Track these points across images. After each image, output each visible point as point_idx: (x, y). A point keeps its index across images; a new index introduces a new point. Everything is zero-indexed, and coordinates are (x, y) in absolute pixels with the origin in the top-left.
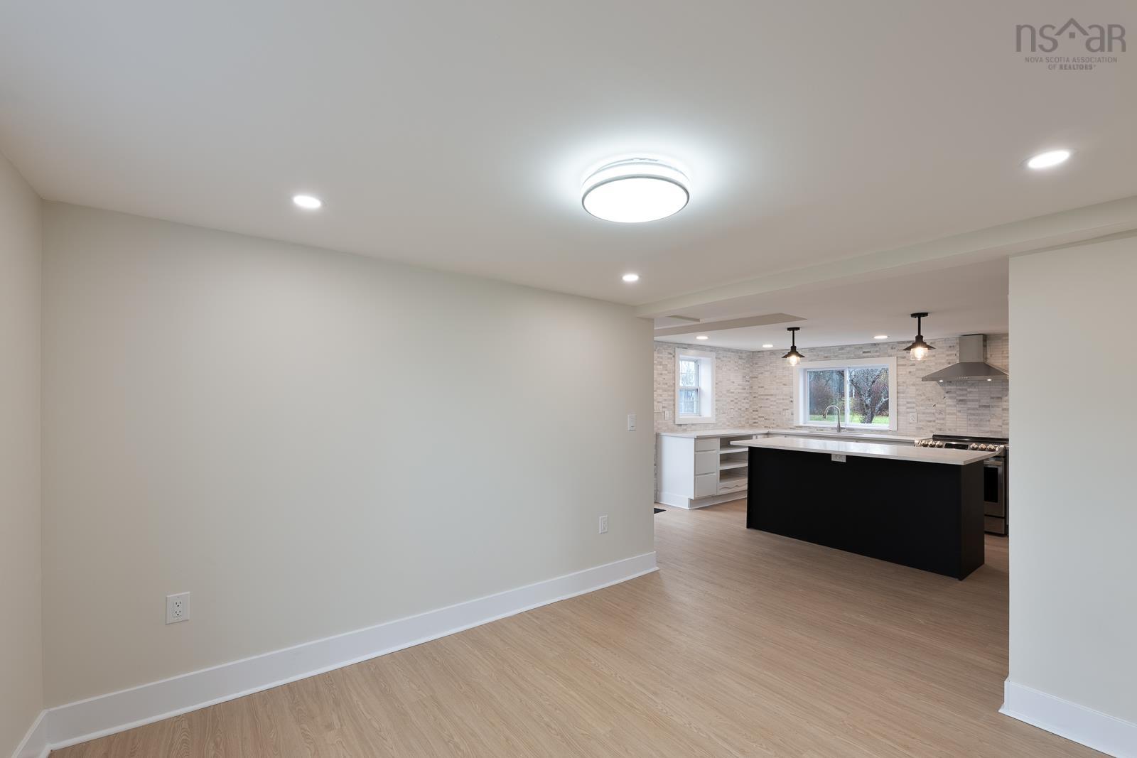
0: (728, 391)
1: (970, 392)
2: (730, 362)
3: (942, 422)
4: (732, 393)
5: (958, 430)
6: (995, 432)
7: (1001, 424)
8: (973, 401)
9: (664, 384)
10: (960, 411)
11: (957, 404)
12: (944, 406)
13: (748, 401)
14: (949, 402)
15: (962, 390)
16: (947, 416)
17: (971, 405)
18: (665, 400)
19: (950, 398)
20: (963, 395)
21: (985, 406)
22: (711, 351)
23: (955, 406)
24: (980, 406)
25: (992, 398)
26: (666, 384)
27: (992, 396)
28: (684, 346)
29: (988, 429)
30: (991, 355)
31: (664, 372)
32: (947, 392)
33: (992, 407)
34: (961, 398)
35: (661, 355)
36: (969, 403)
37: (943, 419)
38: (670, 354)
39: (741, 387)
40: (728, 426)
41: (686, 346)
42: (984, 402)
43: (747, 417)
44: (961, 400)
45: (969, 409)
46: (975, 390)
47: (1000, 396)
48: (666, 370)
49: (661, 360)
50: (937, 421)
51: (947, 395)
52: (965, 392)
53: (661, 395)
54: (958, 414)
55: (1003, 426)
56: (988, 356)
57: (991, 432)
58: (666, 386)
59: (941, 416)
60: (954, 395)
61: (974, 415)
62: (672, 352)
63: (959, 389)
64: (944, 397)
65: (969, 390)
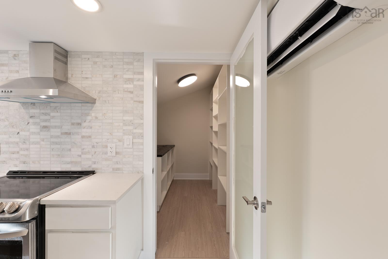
1: (53, 117)
3: (26, 153)
5: (42, 162)
6: (76, 163)
7: (80, 153)
8: (55, 127)
10: (43, 140)
11: (41, 131)
12: (27, 133)
14: (33, 128)
15: (46, 114)
16: (32, 146)
17: (56, 132)
19: (35, 124)
20: (46, 121)
21: (66, 133)
23: (39, 134)
24: (62, 134)
25: (73, 124)
27: (73, 121)
29: (68, 160)
30: (72, 75)
32: (31, 117)
33: (73, 134)
34: (44, 124)
36: (52, 130)
37: (27, 149)
42: (67, 128)
44: (45, 127)
45: (52, 137)
46: (58, 114)
47: (79, 121)
51: (31, 121)
52: (47, 117)
54: (42, 143)
55: (83, 156)
56: (69, 76)
57: (71, 162)
59: (25, 146)
60: (38, 120)
61: (56, 143)
63: (43, 113)
64: (28, 123)
65: (52, 114)
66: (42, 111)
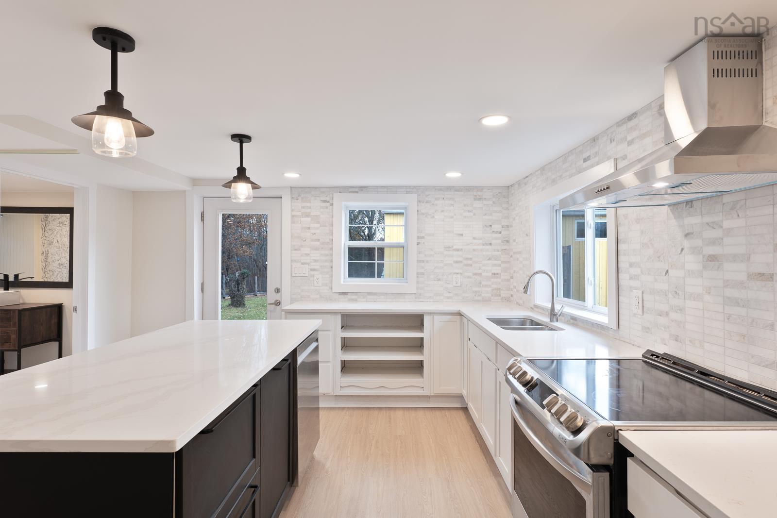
0: (448, 248)
1: (729, 232)
2: (453, 205)
3: (678, 317)
4: (458, 250)
8: (735, 258)
9: (312, 240)
10: (709, 291)
11: (705, 267)
12: (681, 273)
13: (499, 262)
14: (692, 262)
15: (712, 226)
16: (688, 303)
17: (735, 272)
18: (316, 261)
19: (695, 250)
20: (713, 242)
21: (761, 276)
22: (407, 193)
23: (700, 274)
24: (750, 276)
26: (319, 240)
28: (351, 190)
29: (768, 355)
31: (312, 225)
32: (687, 235)
34: (710, 250)
35: (308, 204)
36: (726, 266)
37: (681, 310)
38: (325, 201)
39: (481, 241)
40: (448, 298)
41: (357, 190)
42: (762, 259)
43: (495, 286)
44: (712, 258)
45: (727, 284)
46: (741, 222)
48: (318, 223)
49: (308, 211)
50: (673, 315)
51: (687, 244)
52: (716, 233)
53: (307, 255)
54: (707, 298)
58: (318, 243)
59: (677, 302)
60: (698, 242)
61: (737, 302)
62: (327, 199)
63: (708, 224)
64: (682, 249)
65: (727, 224)
66: (707, 219)
